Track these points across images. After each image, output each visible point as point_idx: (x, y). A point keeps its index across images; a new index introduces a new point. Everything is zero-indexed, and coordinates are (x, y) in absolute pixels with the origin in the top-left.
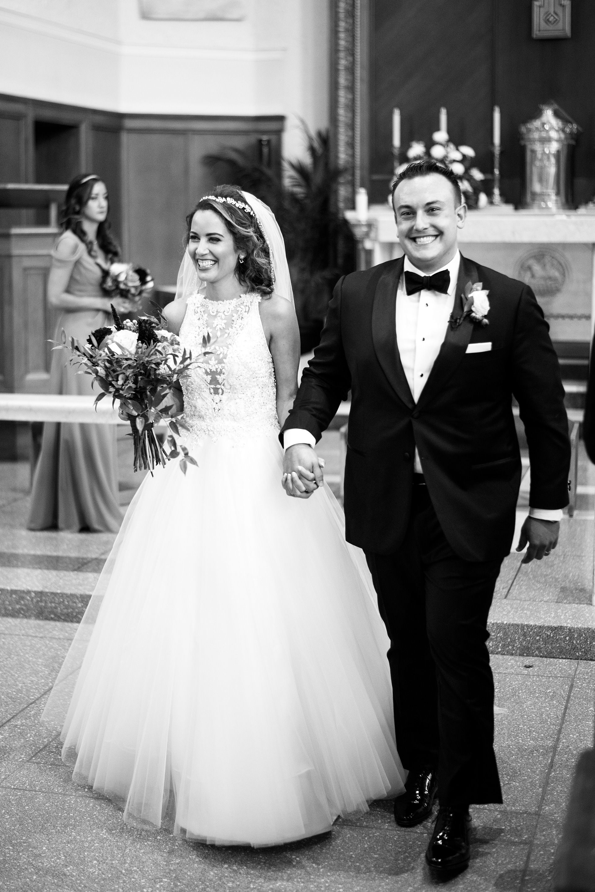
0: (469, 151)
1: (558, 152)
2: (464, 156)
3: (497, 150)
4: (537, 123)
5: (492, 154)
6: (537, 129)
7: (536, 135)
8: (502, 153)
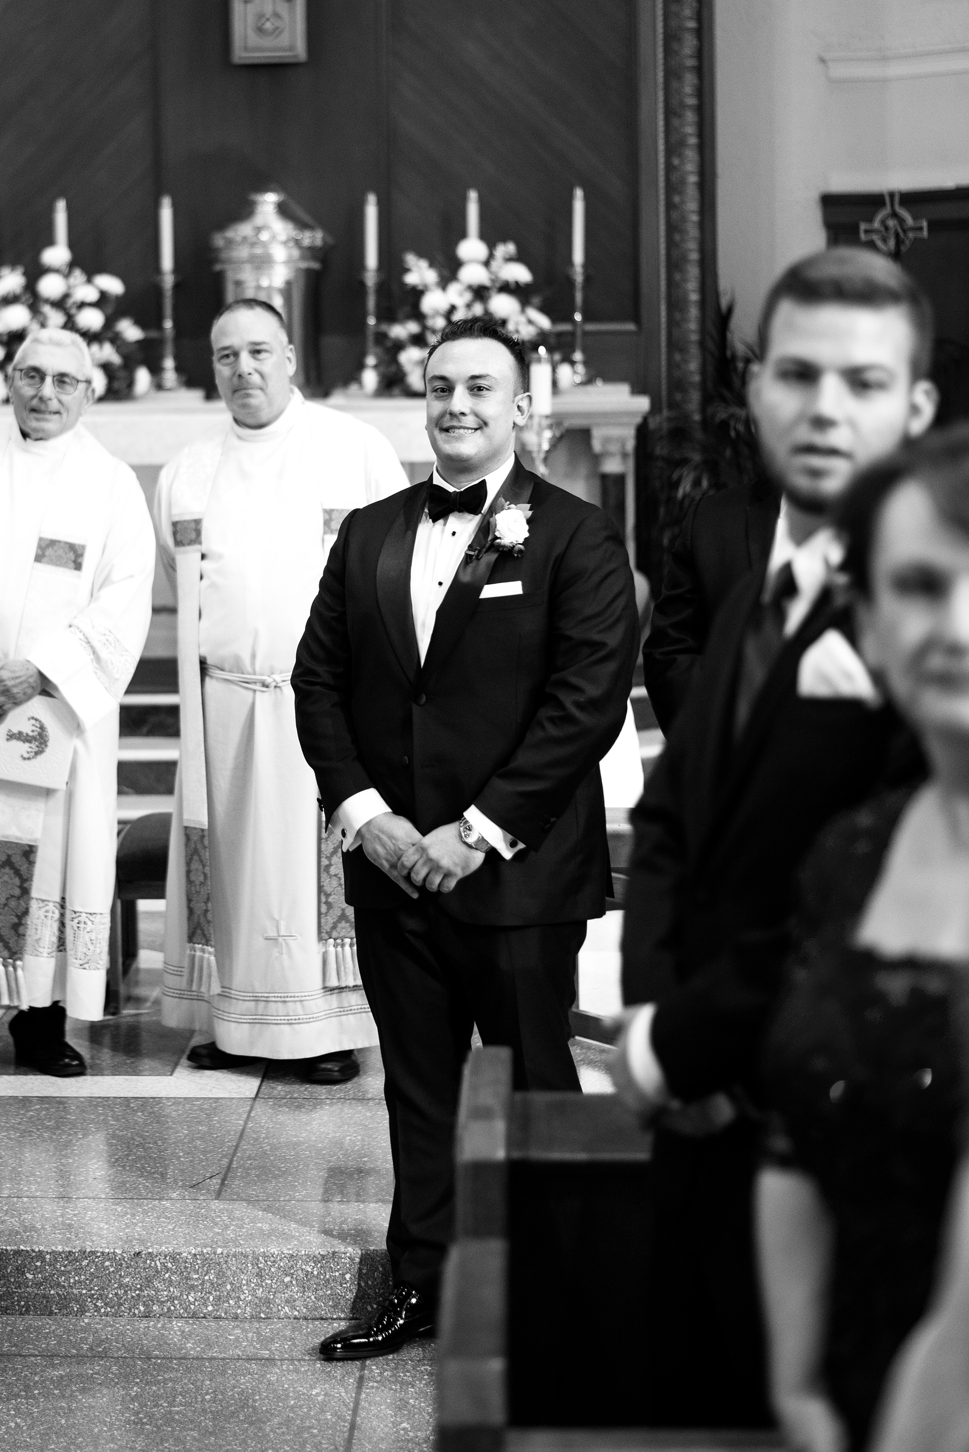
0: (113, 285)
1: (289, 283)
2: (104, 295)
3: (168, 281)
4: (244, 230)
5: (158, 291)
6: (245, 239)
7: (243, 252)
8: (177, 287)
